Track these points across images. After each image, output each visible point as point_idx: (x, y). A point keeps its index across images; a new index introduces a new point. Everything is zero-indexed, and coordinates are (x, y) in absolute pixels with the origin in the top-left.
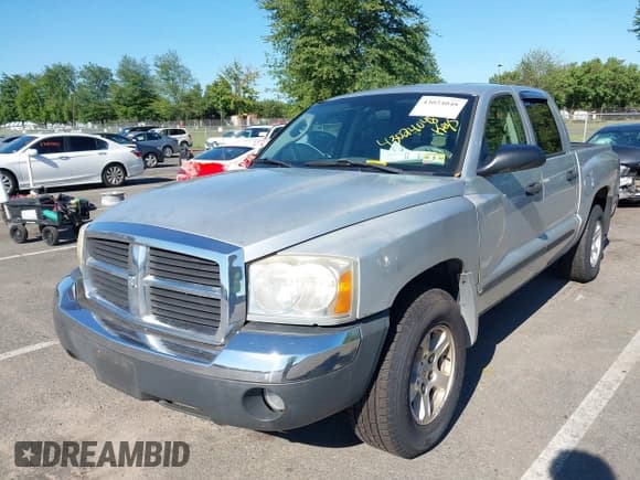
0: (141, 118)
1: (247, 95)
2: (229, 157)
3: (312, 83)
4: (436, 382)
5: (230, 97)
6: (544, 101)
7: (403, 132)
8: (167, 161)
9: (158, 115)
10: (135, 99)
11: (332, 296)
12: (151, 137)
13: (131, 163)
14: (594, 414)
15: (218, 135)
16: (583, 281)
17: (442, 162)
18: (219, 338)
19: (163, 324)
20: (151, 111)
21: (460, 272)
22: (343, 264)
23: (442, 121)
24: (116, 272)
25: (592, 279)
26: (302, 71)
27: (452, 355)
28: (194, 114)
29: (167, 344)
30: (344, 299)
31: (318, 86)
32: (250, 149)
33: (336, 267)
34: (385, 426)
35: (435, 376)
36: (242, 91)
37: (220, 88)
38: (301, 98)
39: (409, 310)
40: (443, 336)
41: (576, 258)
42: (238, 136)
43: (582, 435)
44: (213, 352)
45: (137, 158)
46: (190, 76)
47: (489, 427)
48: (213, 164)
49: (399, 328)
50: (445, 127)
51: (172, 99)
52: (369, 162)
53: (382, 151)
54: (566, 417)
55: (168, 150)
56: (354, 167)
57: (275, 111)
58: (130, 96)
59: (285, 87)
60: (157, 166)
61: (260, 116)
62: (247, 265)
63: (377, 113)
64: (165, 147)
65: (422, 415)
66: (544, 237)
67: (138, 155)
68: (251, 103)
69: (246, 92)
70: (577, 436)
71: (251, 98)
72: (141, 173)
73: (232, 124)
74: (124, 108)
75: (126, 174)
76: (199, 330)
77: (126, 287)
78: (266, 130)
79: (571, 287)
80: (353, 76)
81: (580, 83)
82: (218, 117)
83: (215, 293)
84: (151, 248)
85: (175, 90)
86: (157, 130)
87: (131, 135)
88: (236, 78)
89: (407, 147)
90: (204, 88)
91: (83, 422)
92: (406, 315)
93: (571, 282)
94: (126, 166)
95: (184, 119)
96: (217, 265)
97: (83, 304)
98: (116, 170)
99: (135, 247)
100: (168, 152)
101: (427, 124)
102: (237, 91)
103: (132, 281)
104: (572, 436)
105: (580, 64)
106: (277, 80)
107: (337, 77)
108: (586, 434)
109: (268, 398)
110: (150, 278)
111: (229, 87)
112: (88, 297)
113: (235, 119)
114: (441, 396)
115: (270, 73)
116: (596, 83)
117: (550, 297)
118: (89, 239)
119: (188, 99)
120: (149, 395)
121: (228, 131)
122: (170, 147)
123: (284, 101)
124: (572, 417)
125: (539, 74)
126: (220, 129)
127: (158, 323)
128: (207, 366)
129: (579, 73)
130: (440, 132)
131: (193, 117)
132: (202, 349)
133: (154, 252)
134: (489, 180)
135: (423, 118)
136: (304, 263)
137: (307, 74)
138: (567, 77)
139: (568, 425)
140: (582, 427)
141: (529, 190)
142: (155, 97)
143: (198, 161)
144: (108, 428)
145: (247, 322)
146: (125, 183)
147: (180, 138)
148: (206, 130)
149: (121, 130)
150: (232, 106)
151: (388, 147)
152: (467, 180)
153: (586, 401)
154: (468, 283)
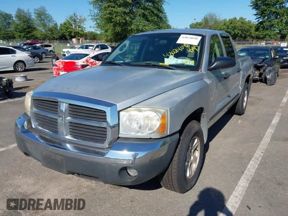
0: (28, 39)
1: (80, 29)
2: (77, 59)
3: (112, 24)
4: (193, 160)
5: (71, 30)
6: (228, 37)
7: (174, 51)
8: (44, 60)
9: (36, 38)
10: (25, 29)
11: (158, 125)
12: (35, 48)
13: (28, 61)
14: (254, 170)
15: (68, 47)
16: (240, 115)
17: (193, 64)
18: (106, 145)
19: (74, 139)
20: (33, 36)
21: (202, 112)
22: (163, 111)
23: (191, 46)
24: (50, 115)
25: (243, 114)
26: (107, 19)
27: (199, 149)
28: (54, 37)
29: (76, 148)
30: (163, 127)
31: (115, 26)
32: (88, 55)
33: (160, 113)
34: (175, 180)
35: (192, 158)
36: (78, 27)
37: (66, 25)
38: (106, 31)
39: (185, 130)
40: (196, 141)
41: (238, 105)
42: (79, 48)
43: (250, 179)
44: (104, 152)
45: (31, 58)
46: (52, 19)
47: (213, 178)
48: (71, 62)
49: (181, 138)
50: (193, 49)
51: (43, 30)
52: (161, 64)
53: (165, 59)
54: (243, 172)
55: (44, 54)
56: (154, 66)
57: (93, 37)
58: (22, 28)
59: (99, 26)
60: (39, 62)
61: (86, 39)
62: (119, 112)
63: (160, 42)
64: (42, 53)
65: (188, 175)
66: (229, 97)
67: (31, 57)
68: (82, 33)
69: (79, 28)
70: (249, 180)
71: (82, 31)
72: (33, 66)
73: (73, 42)
74: (19, 34)
75: (25, 66)
76: (96, 142)
77: (57, 122)
78: (92, 46)
79: (235, 117)
80: (131, 22)
81: (228, 28)
82: (66, 39)
83: (104, 125)
84: (70, 104)
85: (44, 25)
86: (38, 45)
87: (25, 47)
88: (75, 21)
89: (176, 58)
90: (59, 25)
91: (30, 185)
92: (184, 132)
93: (235, 115)
94: (25, 62)
95: (49, 40)
96: (105, 112)
97: (31, 130)
98: (21, 64)
99: (61, 104)
100: (44, 56)
101: (185, 47)
102: (75, 27)
103: (60, 120)
104: (247, 180)
105: (228, 20)
106: (95, 22)
107: (123, 22)
108: (252, 180)
109: (128, 171)
110: (69, 118)
111: (72, 25)
112: (33, 127)
113: (74, 40)
114: (195, 166)
115: (92, 19)
116: (234, 28)
117: (228, 122)
118: (34, 100)
119: (51, 30)
120: (70, 172)
121: (72, 46)
122: (45, 53)
123: (99, 32)
124: (245, 172)
125: (211, 23)
126: (68, 45)
127: (72, 138)
128: (102, 158)
129: (228, 24)
130: (191, 51)
131: (54, 39)
132: (98, 150)
133: (70, 106)
134: (212, 73)
135: (183, 44)
136: (145, 111)
137: (109, 20)
138: (223, 25)
139: (244, 176)
140: (249, 176)
141: (225, 76)
142: (35, 29)
143: (64, 60)
144: (44, 187)
145: (119, 138)
146: (26, 70)
147: (49, 49)
148: (61, 45)
149: (18, 44)
150: (73, 34)
151: (168, 57)
152: (204, 72)
153: (249, 165)
154: (205, 118)
